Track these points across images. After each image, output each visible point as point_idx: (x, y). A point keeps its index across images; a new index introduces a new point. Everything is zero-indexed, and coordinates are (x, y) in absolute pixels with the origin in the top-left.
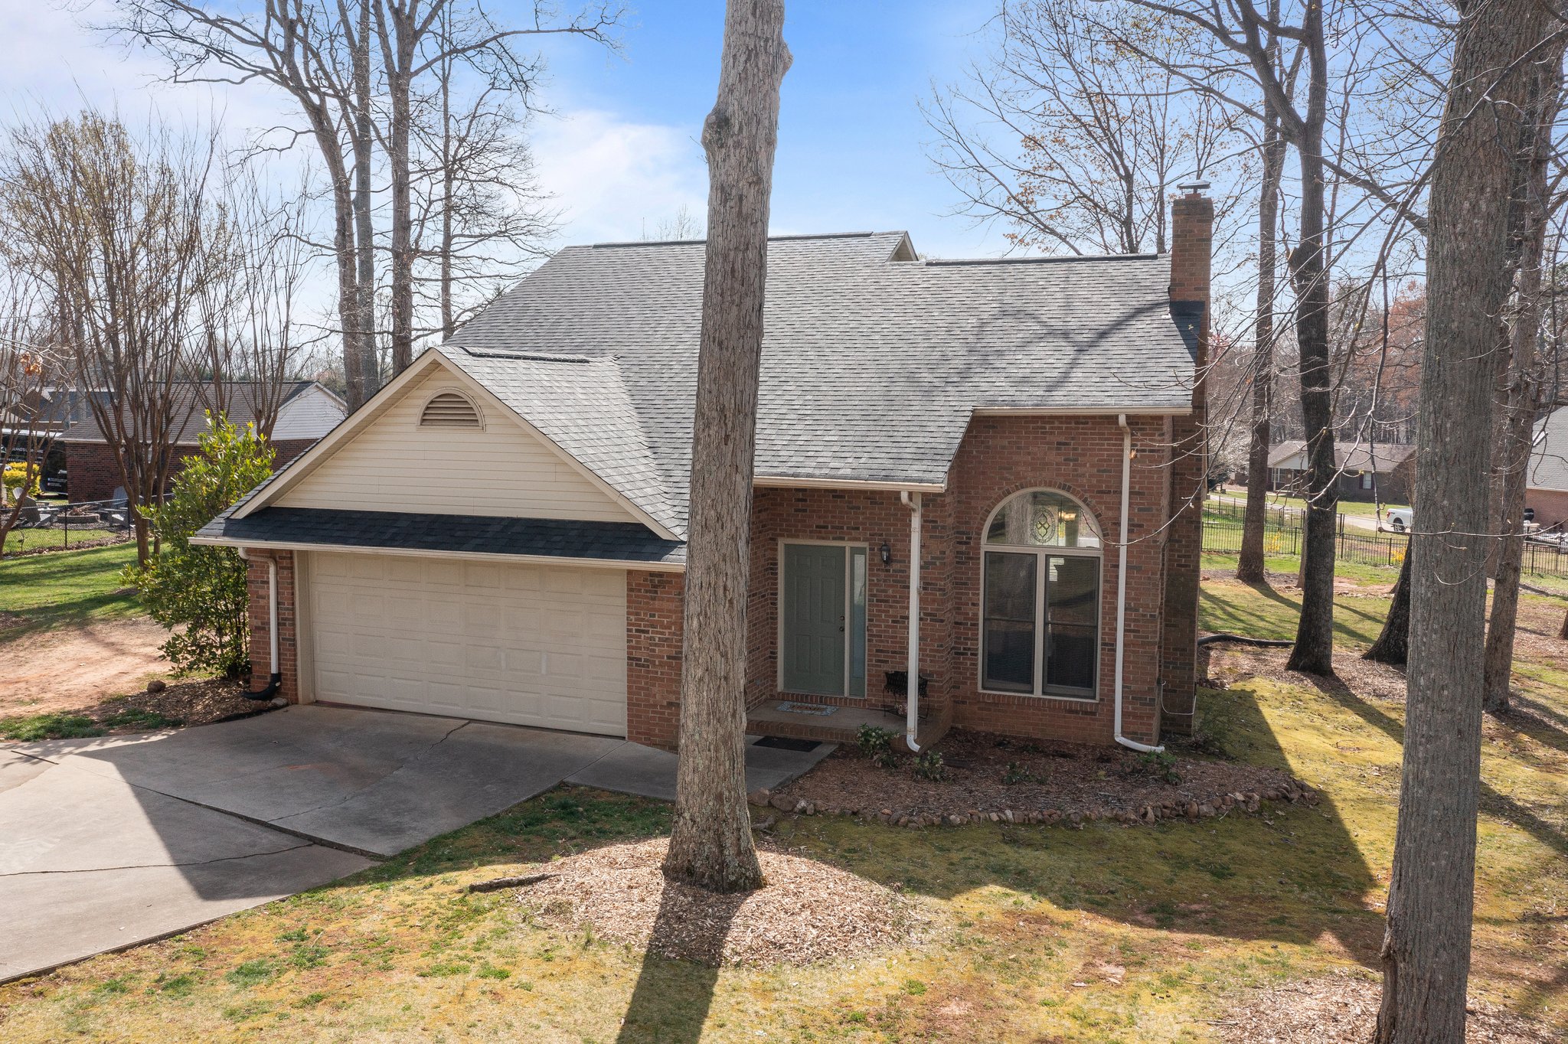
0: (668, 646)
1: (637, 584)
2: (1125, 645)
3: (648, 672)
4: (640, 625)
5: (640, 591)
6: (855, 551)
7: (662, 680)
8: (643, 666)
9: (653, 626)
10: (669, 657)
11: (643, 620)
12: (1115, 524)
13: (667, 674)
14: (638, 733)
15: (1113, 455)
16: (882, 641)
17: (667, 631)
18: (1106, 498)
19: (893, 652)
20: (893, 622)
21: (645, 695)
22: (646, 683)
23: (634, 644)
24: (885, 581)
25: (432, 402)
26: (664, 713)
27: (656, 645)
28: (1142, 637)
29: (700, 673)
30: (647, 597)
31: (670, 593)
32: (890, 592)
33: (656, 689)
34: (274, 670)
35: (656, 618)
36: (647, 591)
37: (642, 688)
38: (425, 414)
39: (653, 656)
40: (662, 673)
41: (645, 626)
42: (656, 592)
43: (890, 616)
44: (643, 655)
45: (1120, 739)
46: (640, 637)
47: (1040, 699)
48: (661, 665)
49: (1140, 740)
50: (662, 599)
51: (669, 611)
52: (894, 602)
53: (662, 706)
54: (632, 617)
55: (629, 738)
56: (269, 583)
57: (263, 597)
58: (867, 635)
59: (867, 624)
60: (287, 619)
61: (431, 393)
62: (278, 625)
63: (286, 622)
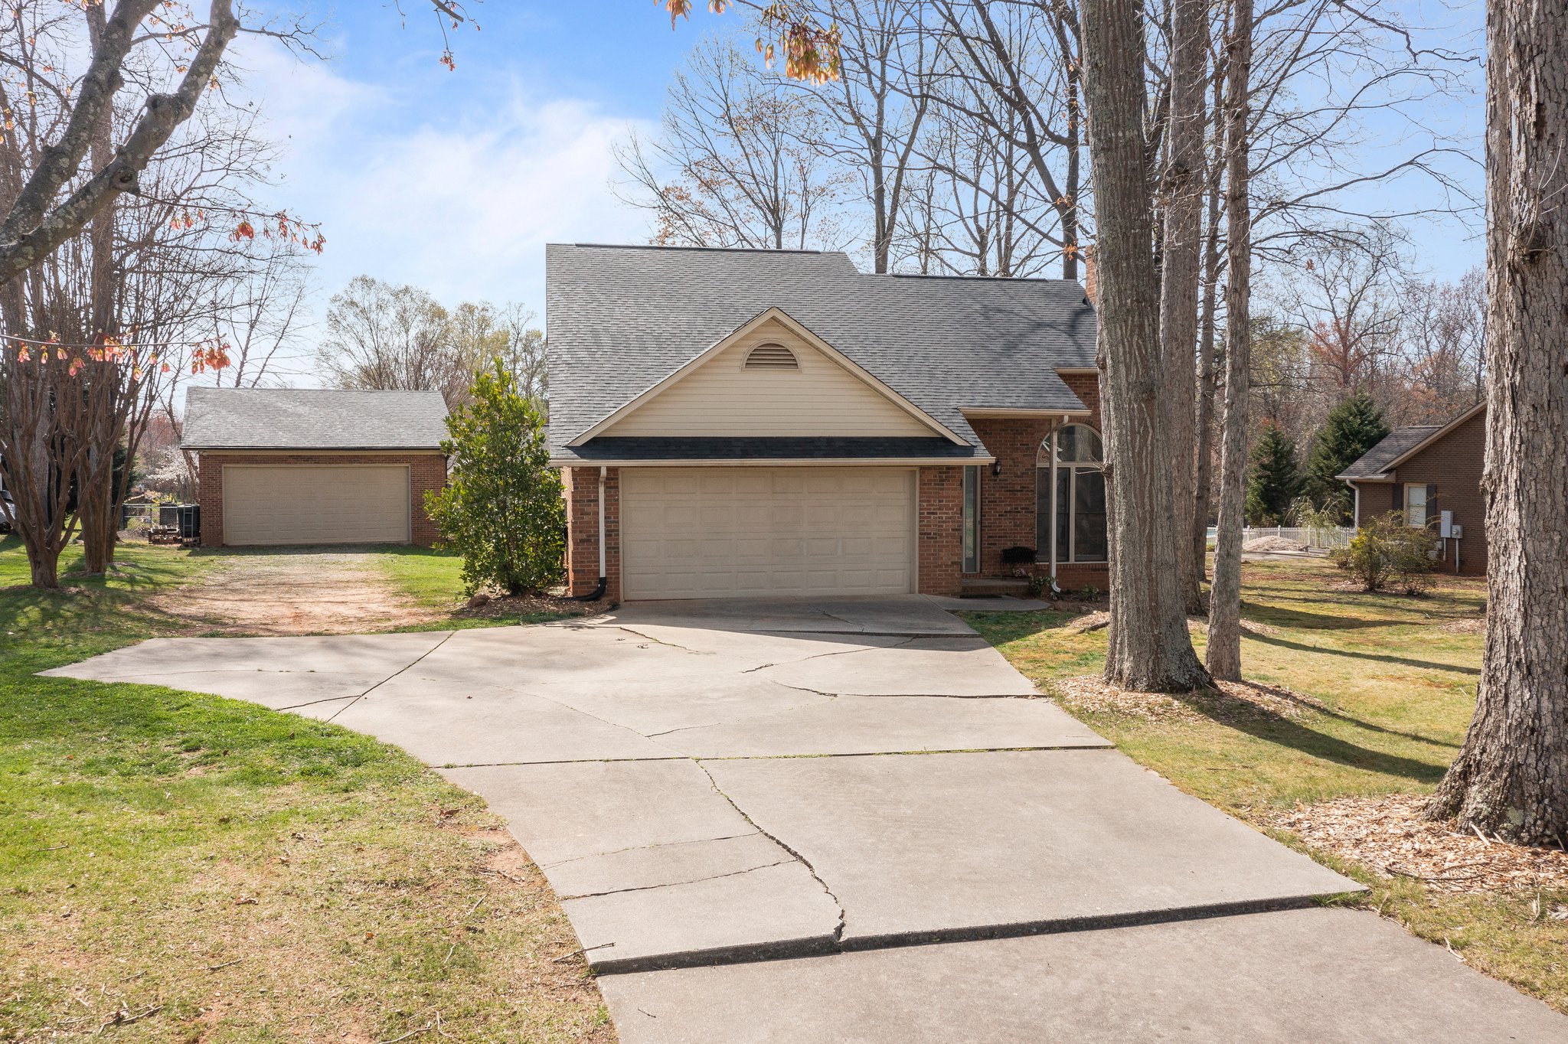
0: (952, 522)
3: (936, 542)
4: (930, 509)
5: (930, 485)
7: (948, 546)
8: (933, 538)
9: (940, 509)
10: (953, 530)
11: (932, 505)
13: (951, 542)
14: (928, 587)
16: (992, 530)
17: (950, 512)
19: (999, 537)
20: (999, 516)
21: (934, 559)
22: (935, 550)
23: (925, 523)
24: (994, 488)
25: (757, 350)
26: (948, 571)
27: (944, 522)
30: (936, 489)
31: (953, 485)
32: (997, 495)
34: (603, 574)
35: (944, 503)
36: (935, 485)
37: (933, 555)
38: (749, 360)
39: (941, 530)
40: (947, 542)
41: (934, 509)
42: (943, 485)
43: (997, 512)
44: (932, 530)
46: (930, 518)
47: (1074, 564)
48: (947, 536)
50: (948, 489)
51: (953, 497)
52: (999, 502)
53: (946, 566)
54: (924, 504)
55: (920, 592)
56: (598, 500)
57: (588, 514)
58: (979, 526)
59: (979, 519)
60: (613, 531)
61: (754, 343)
62: (606, 536)
63: (612, 533)
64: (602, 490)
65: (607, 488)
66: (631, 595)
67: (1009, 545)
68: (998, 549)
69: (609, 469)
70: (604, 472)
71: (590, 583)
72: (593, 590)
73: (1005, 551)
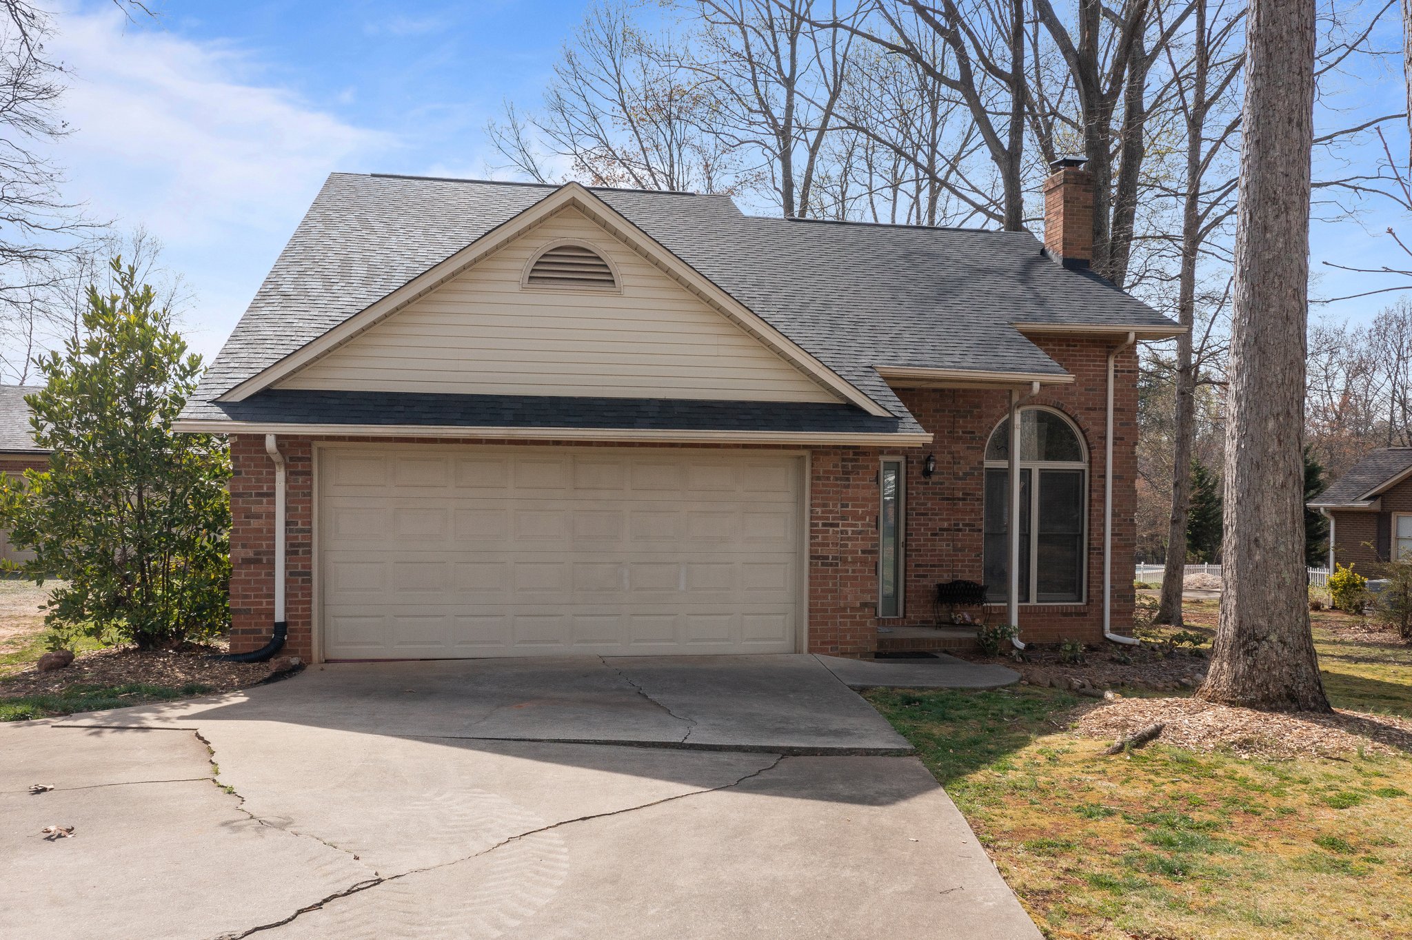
0: (863, 539)
1: (825, 472)
2: (1112, 548)
3: (837, 571)
4: (828, 518)
5: (828, 478)
6: (888, 465)
7: (855, 578)
8: (831, 565)
9: (843, 518)
10: (864, 552)
11: (831, 512)
12: (1100, 438)
13: (860, 571)
14: (823, 643)
15: (1097, 376)
16: (921, 556)
17: (859, 523)
18: (1093, 414)
19: (931, 566)
20: (932, 535)
21: (833, 598)
22: (835, 584)
23: (820, 540)
24: (924, 494)
25: (545, 256)
26: (855, 617)
27: (849, 539)
28: (1125, 540)
29: (1280, 479)
30: (837, 486)
31: (864, 480)
32: (929, 505)
33: (847, 590)
34: (280, 616)
35: (850, 508)
36: (837, 479)
37: (831, 591)
38: (533, 270)
39: (845, 552)
40: (854, 571)
41: (834, 518)
42: (848, 479)
43: (929, 530)
44: (831, 552)
45: (1109, 635)
46: (827, 532)
47: (1035, 607)
48: (854, 562)
49: (1123, 634)
50: (857, 486)
51: (864, 499)
52: (932, 515)
53: (853, 609)
54: (819, 510)
55: (811, 651)
56: (273, 495)
57: (258, 516)
58: (902, 550)
59: (902, 539)
60: (299, 545)
61: (545, 246)
62: (287, 553)
63: (298, 549)
64: (280, 476)
65: (291, 474)
66: (336, 652)
67: (946, 578)
68: (930, 583)
69: (279, 437)
70: (270, 444)
71: (260, 632)
72: (264, 643)
73: (940, 586)
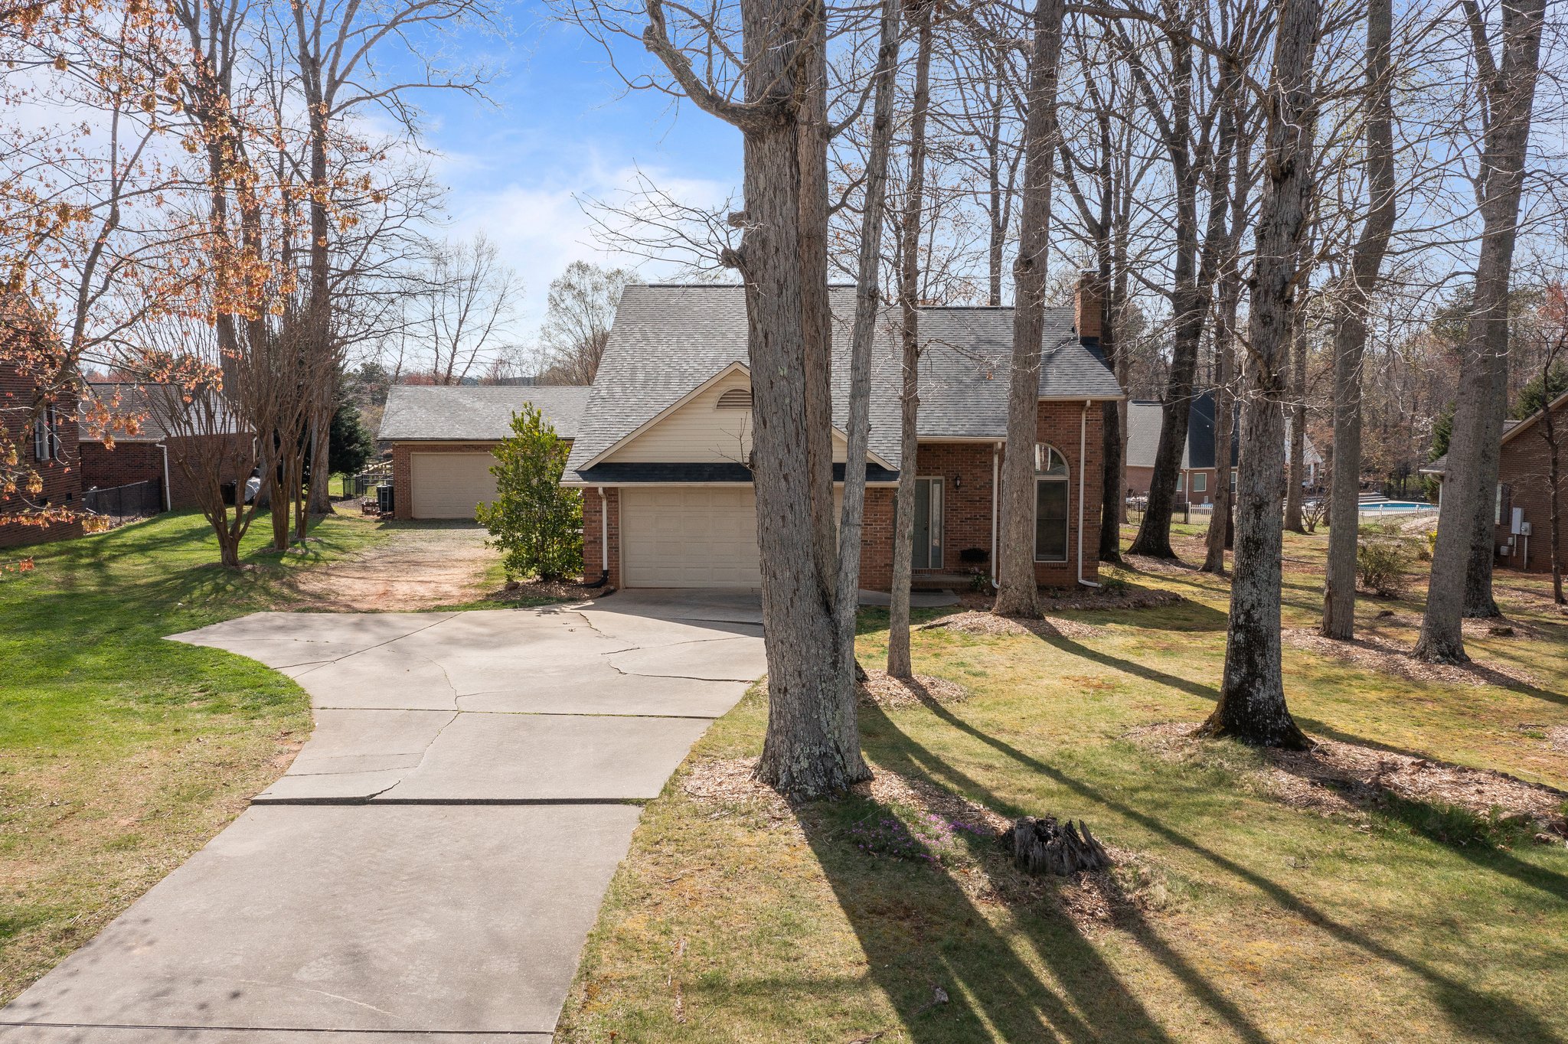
0: (887, 532)
2: (1083, 528)
3: (873, 548)
6: (935, 482)
7: (882, 551)
8: (870, 544)
9: (876, 521)
10: (887, 538)
12: (1076, 461)
13: (886, 548)
15: (1076, 424)
16: (954, 534)
17: (884, 523)
18: (1071, 447)
20: (960, 522)
21: (870, 561)
22: (872, 554)
24: (956, 498)
25: (725, 394)
26: (882, 571)
27: (878, 532)
28: (1091, 523)
30: (872, 505)
31: (887, 502)
32: (959, 505)
33: (878, 557)
34: (605, 568)
35: (879, 516)
36: (872, 501)
37: (869, 558)
38: (719, 402)
39: (876, 538)
40: (883, 548)
41: (871, 521)
42: (878, 501)
45: (1081, 581)
48: (882, 543)
49: (1090, 581)
50: (883, 505)
51: (887, 511)
52: (960, 510)
53: (881, 567)
56: (601, 512)
57: (595, 522)
58: (943, 530)
59: (943, 524)
61: (724, 389)
62: (608, 538)
63: (613, 536)
64: (604, 503)
65: (609, 502)
66: (632, 583)
67: (969, 546)
68: (958, 549)
69: (604, 489)
70: (601, 491)
71: (597, 574)
72: (598, 579)
73: (963, 551)
